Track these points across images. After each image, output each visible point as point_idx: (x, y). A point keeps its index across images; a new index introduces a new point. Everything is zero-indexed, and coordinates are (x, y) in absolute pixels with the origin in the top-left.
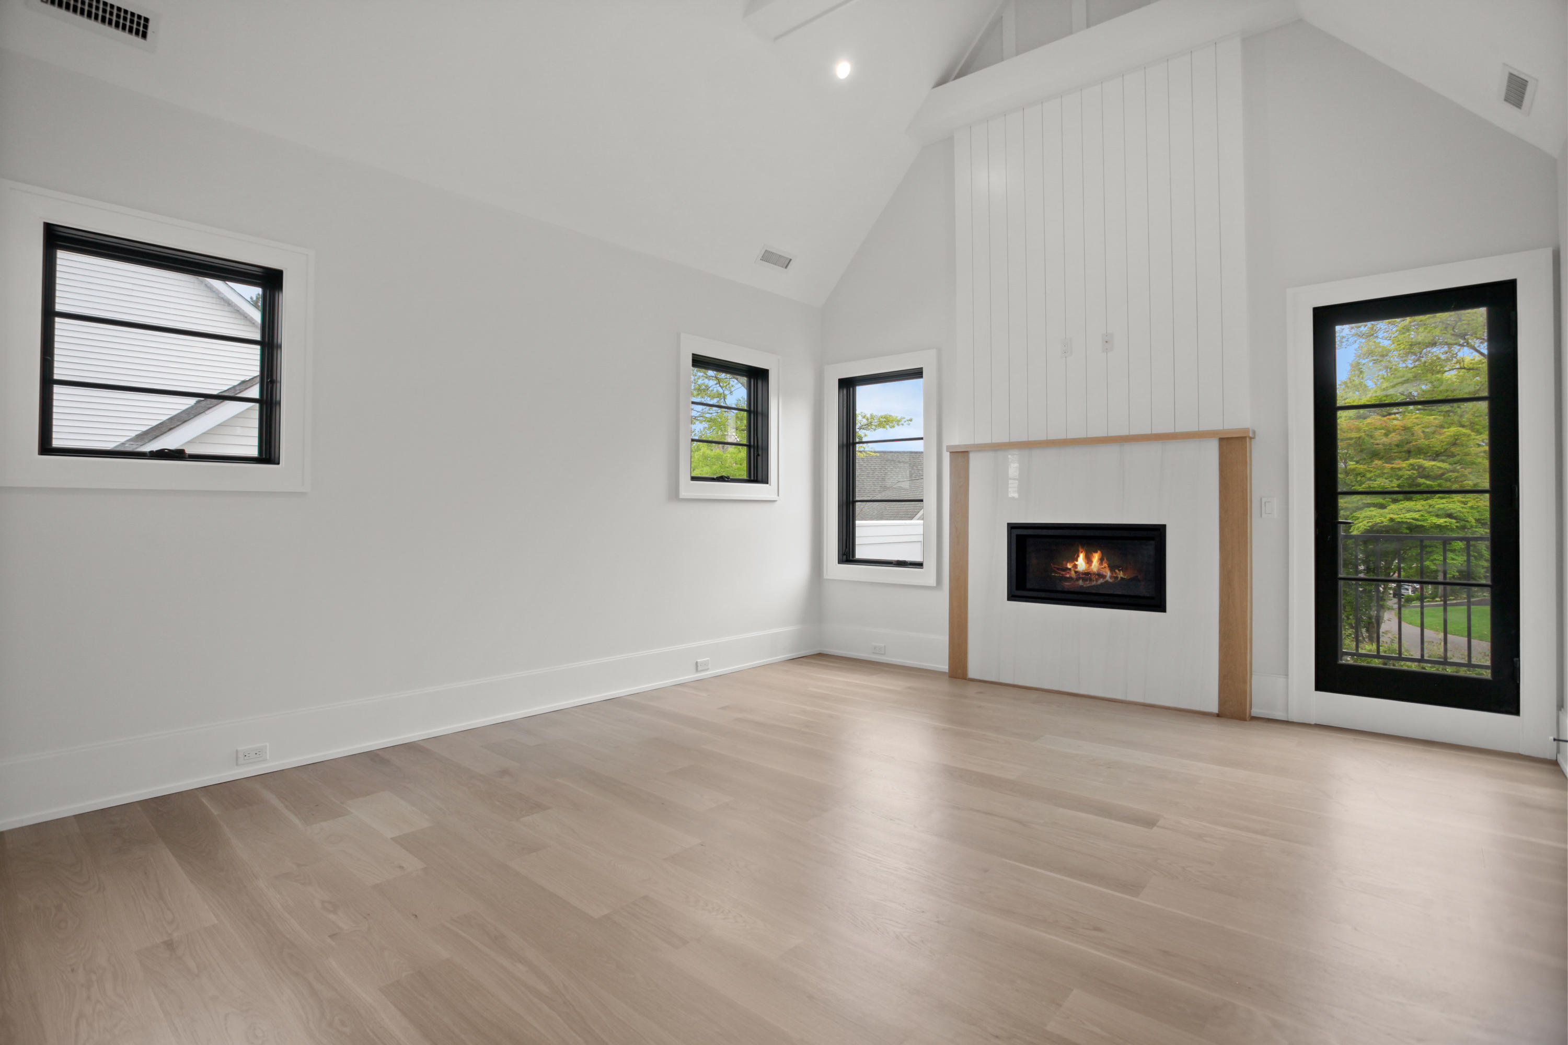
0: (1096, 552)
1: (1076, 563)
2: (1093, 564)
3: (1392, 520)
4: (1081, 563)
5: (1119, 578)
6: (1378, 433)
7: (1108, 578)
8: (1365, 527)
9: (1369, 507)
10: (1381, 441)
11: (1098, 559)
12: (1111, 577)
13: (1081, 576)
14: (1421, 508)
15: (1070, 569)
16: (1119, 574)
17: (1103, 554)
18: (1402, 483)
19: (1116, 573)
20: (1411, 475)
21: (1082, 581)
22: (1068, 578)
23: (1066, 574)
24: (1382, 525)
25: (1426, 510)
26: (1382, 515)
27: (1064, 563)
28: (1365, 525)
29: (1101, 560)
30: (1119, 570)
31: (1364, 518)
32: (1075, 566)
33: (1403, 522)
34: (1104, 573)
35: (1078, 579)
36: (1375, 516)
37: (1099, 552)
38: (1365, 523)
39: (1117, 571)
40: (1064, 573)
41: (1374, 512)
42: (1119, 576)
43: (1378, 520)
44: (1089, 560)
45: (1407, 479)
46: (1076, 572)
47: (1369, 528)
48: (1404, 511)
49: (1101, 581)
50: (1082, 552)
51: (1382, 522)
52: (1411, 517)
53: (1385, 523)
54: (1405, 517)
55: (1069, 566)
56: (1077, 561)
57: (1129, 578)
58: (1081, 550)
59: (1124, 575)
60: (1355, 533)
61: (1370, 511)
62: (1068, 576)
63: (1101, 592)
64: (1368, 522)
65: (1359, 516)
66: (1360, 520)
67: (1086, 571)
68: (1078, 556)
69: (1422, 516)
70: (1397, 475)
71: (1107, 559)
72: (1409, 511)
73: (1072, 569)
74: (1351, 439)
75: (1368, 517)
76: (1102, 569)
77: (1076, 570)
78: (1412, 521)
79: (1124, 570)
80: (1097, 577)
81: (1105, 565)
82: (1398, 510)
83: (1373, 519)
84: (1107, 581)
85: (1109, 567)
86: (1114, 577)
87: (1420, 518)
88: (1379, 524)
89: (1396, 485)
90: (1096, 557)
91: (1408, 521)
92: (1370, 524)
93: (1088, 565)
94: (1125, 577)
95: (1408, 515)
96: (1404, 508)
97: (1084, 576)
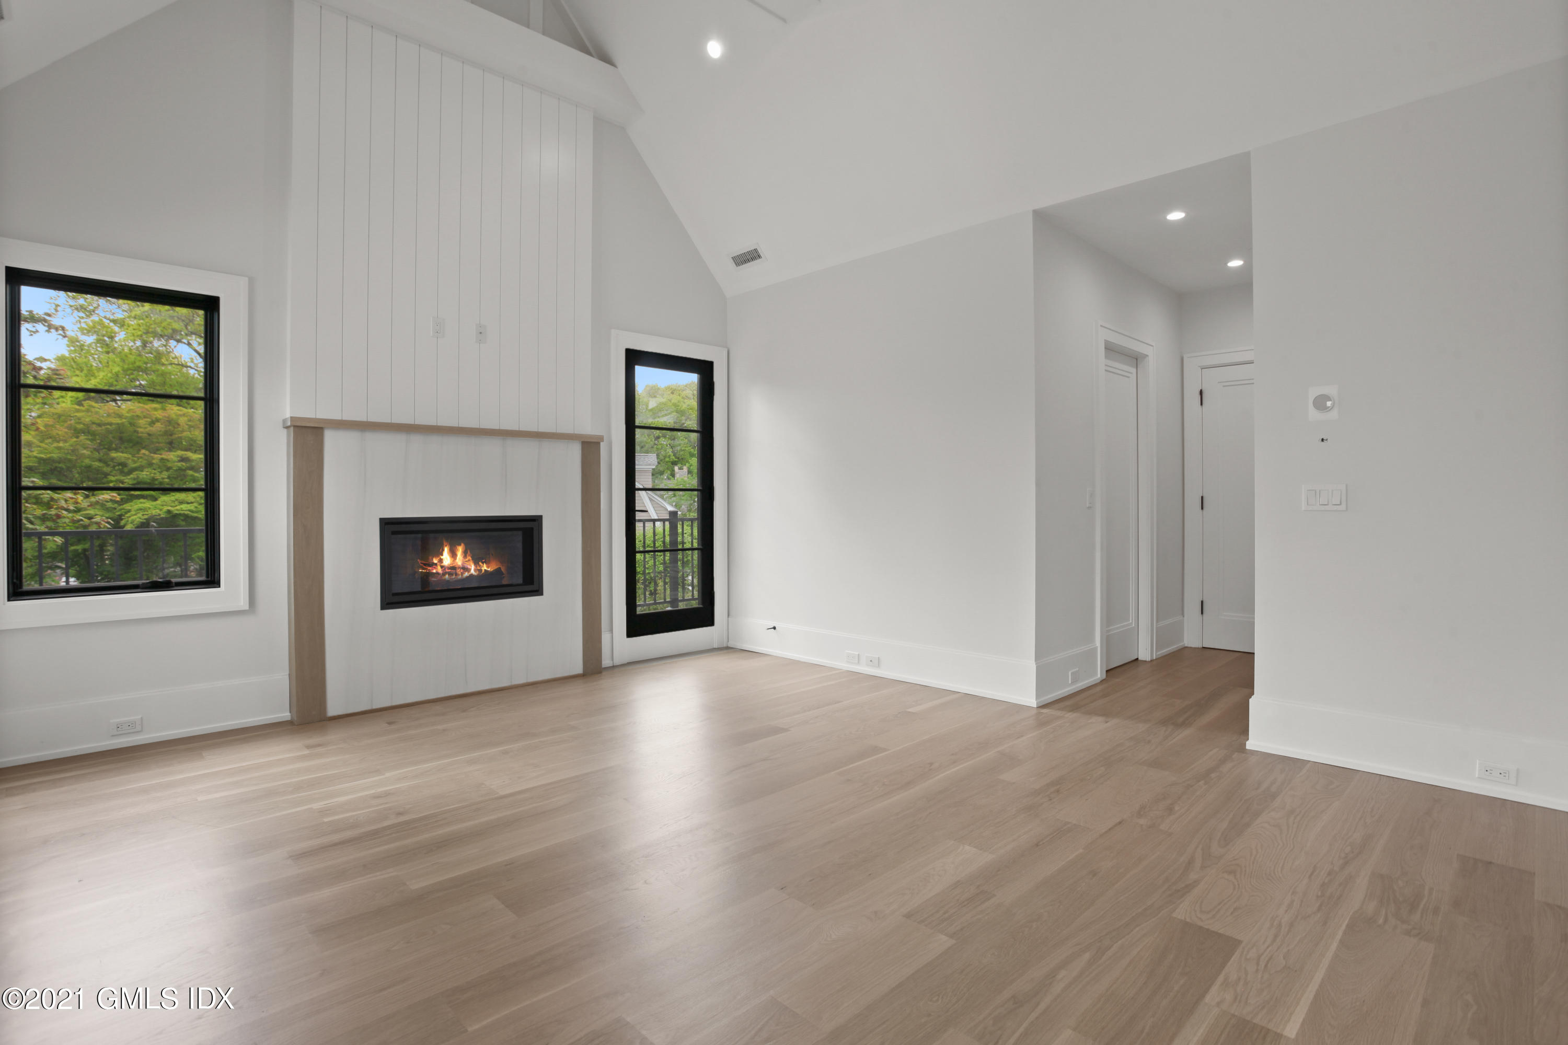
0: (460, 545)
1: (442, 557)
2: (458, 558)
3: (169, 512)
4: (446, 559)
5: (483, 571)
6: (142, 422)
7: (472, 571)
8: (142, 520)
9: (139, 499)
10: (147, 430)
11: (462, 551)
12: (475, 570)
13: (447, 571)
14: (193, 500)
15: (436, 564)
16: (483, 567)
17: (466, 545)
18: (171, 475)
19: (480, 566)
20: (180, 467)
21: (448, 575)
22: (434, 573)
23: (433, 570)
24: (158, 517)
25: (197, 502)
26: (156, 507)
27: (430, 557)
28: (140, 518)
29: (465, 554)
30: (483, 563)
31: (138, 510)
32: (441, 561)
33: (180, 514)
34: (469, 567)
35: (444, 574)
36: (150, 508)
37: (462, 545)
38: (140, 515)
39: (481, 563)
40: (430, 568)
41: (147, 504)
42: (483, 569)
43: (154, 512)
44: (453, 554)
45: (176, 470)
46: (442, 567)
47: (145, 521)
48: (176, 503)
49: (466, 574)
50: (446, 546)
51: (159, 515)
52: (188, 509)
53: (162, 516)
54: (182, 508)
55: (435, 561)
56: (442, 555)
57: (492, 570)
58: (445, 543)
59: (488, 567)
60: (129, 527)
61: (141, 503)
62: (434, 571)
63: (466, 586)
64: (143, 515)
65: (130, 508)
66: (133, 513)
67: (451, 566)
68: (443, 550)
69: (196, 507)
70: (165, 466)
71: (470, 552)
72: (181, 503)
73: (438, 563)
74: (111, 424)
75: (141, 509)
76: (466, 562)
77: (442, 564)
78: (189, 513)
79: (487, 563)
80: (462, 571)
81: (469, 558)
82: (170, 502)
83: (147, 511)
84: (472, 575)
85: (472, 560)
86: (478, 570)
87: (194, 509)
88: (156, 517)
89: (166, 477)
90: (460, 550)
91: (186, 512)
92: (146, 517)
93: (453, 559)
94: (489, 569)
95: (184, 507)
96: (177, 500)
97: (450, 570)
